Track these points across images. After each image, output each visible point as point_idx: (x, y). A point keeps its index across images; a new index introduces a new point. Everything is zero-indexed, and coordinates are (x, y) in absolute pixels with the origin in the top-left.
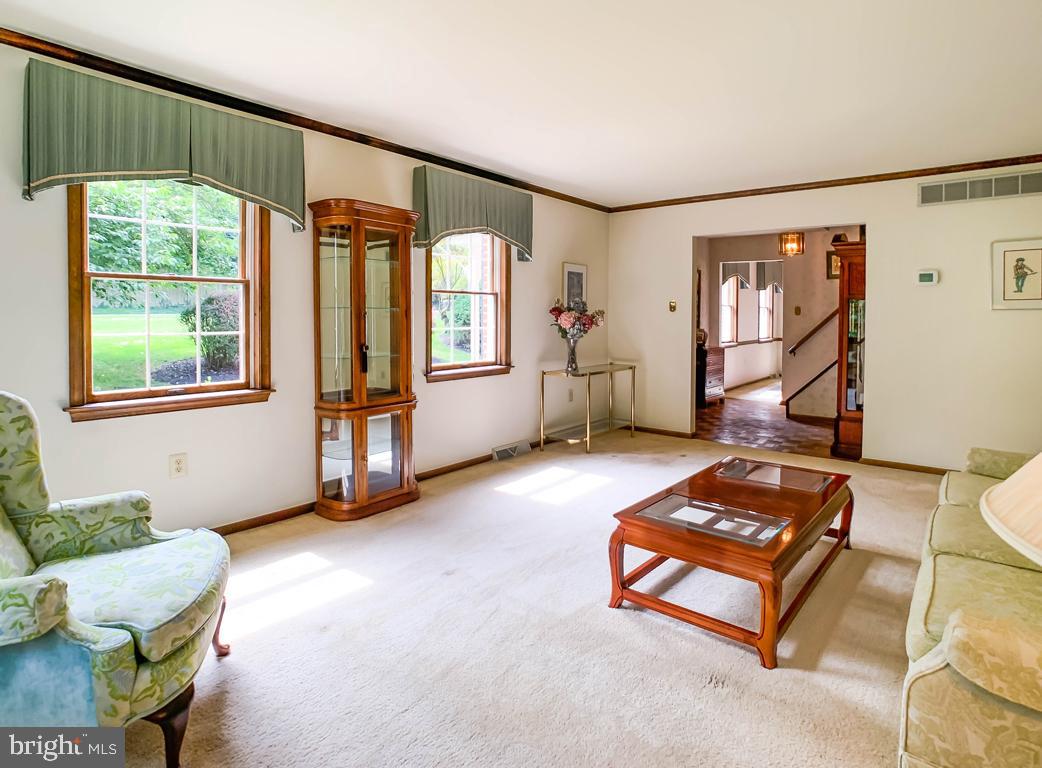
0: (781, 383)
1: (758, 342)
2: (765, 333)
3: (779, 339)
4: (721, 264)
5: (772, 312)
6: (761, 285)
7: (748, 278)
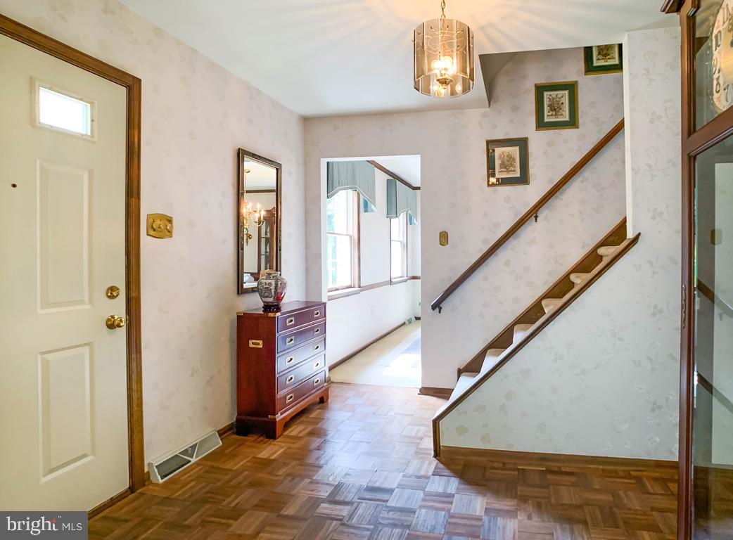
0: (420, 330)
1: (391, 282)
2: (398, 271)
3: (414, 278)
4: (324, 162)
5: (406, 246)
6: (392, 210)
7: (373, 197)
